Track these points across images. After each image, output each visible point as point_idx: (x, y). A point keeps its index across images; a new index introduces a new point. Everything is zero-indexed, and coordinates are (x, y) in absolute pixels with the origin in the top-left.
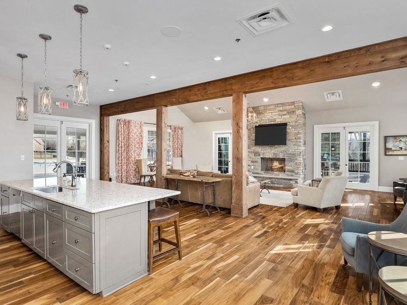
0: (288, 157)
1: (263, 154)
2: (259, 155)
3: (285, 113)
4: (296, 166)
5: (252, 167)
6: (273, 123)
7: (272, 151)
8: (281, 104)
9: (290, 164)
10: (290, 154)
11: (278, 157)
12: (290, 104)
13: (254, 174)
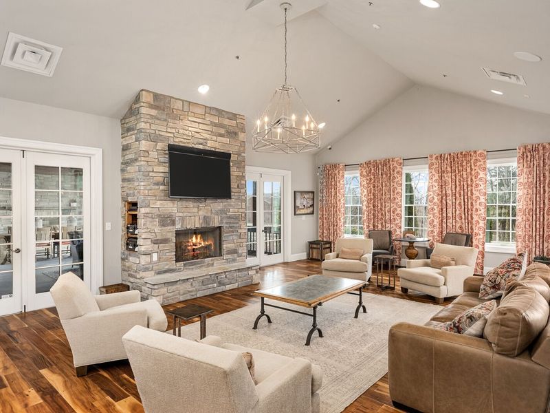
0: (227, 223)
1: (183, 219)
2: (173, 223)
3: (222, 131)
4: (240, 240)
5: (155, 257)
6: (201, 147)
7: (201, 213)
8: (217, 110)
9: (231, 238)
10: (230, 217)
11: (211, 225)
12: (231, 115)
13: (159, 273)
